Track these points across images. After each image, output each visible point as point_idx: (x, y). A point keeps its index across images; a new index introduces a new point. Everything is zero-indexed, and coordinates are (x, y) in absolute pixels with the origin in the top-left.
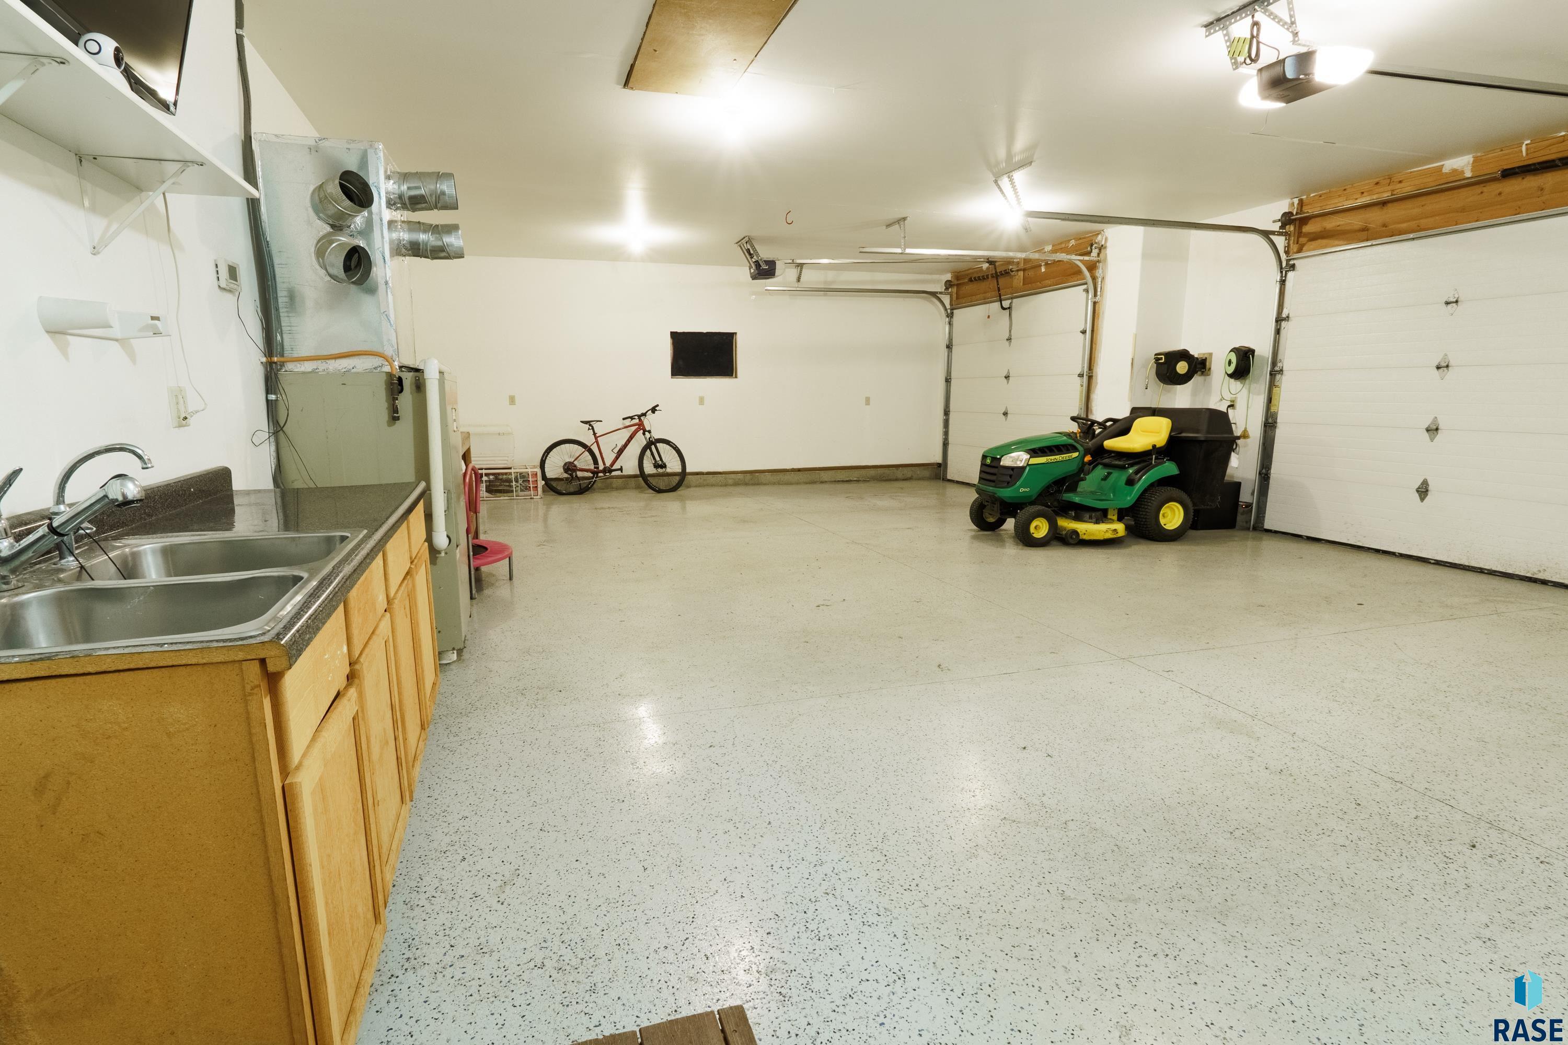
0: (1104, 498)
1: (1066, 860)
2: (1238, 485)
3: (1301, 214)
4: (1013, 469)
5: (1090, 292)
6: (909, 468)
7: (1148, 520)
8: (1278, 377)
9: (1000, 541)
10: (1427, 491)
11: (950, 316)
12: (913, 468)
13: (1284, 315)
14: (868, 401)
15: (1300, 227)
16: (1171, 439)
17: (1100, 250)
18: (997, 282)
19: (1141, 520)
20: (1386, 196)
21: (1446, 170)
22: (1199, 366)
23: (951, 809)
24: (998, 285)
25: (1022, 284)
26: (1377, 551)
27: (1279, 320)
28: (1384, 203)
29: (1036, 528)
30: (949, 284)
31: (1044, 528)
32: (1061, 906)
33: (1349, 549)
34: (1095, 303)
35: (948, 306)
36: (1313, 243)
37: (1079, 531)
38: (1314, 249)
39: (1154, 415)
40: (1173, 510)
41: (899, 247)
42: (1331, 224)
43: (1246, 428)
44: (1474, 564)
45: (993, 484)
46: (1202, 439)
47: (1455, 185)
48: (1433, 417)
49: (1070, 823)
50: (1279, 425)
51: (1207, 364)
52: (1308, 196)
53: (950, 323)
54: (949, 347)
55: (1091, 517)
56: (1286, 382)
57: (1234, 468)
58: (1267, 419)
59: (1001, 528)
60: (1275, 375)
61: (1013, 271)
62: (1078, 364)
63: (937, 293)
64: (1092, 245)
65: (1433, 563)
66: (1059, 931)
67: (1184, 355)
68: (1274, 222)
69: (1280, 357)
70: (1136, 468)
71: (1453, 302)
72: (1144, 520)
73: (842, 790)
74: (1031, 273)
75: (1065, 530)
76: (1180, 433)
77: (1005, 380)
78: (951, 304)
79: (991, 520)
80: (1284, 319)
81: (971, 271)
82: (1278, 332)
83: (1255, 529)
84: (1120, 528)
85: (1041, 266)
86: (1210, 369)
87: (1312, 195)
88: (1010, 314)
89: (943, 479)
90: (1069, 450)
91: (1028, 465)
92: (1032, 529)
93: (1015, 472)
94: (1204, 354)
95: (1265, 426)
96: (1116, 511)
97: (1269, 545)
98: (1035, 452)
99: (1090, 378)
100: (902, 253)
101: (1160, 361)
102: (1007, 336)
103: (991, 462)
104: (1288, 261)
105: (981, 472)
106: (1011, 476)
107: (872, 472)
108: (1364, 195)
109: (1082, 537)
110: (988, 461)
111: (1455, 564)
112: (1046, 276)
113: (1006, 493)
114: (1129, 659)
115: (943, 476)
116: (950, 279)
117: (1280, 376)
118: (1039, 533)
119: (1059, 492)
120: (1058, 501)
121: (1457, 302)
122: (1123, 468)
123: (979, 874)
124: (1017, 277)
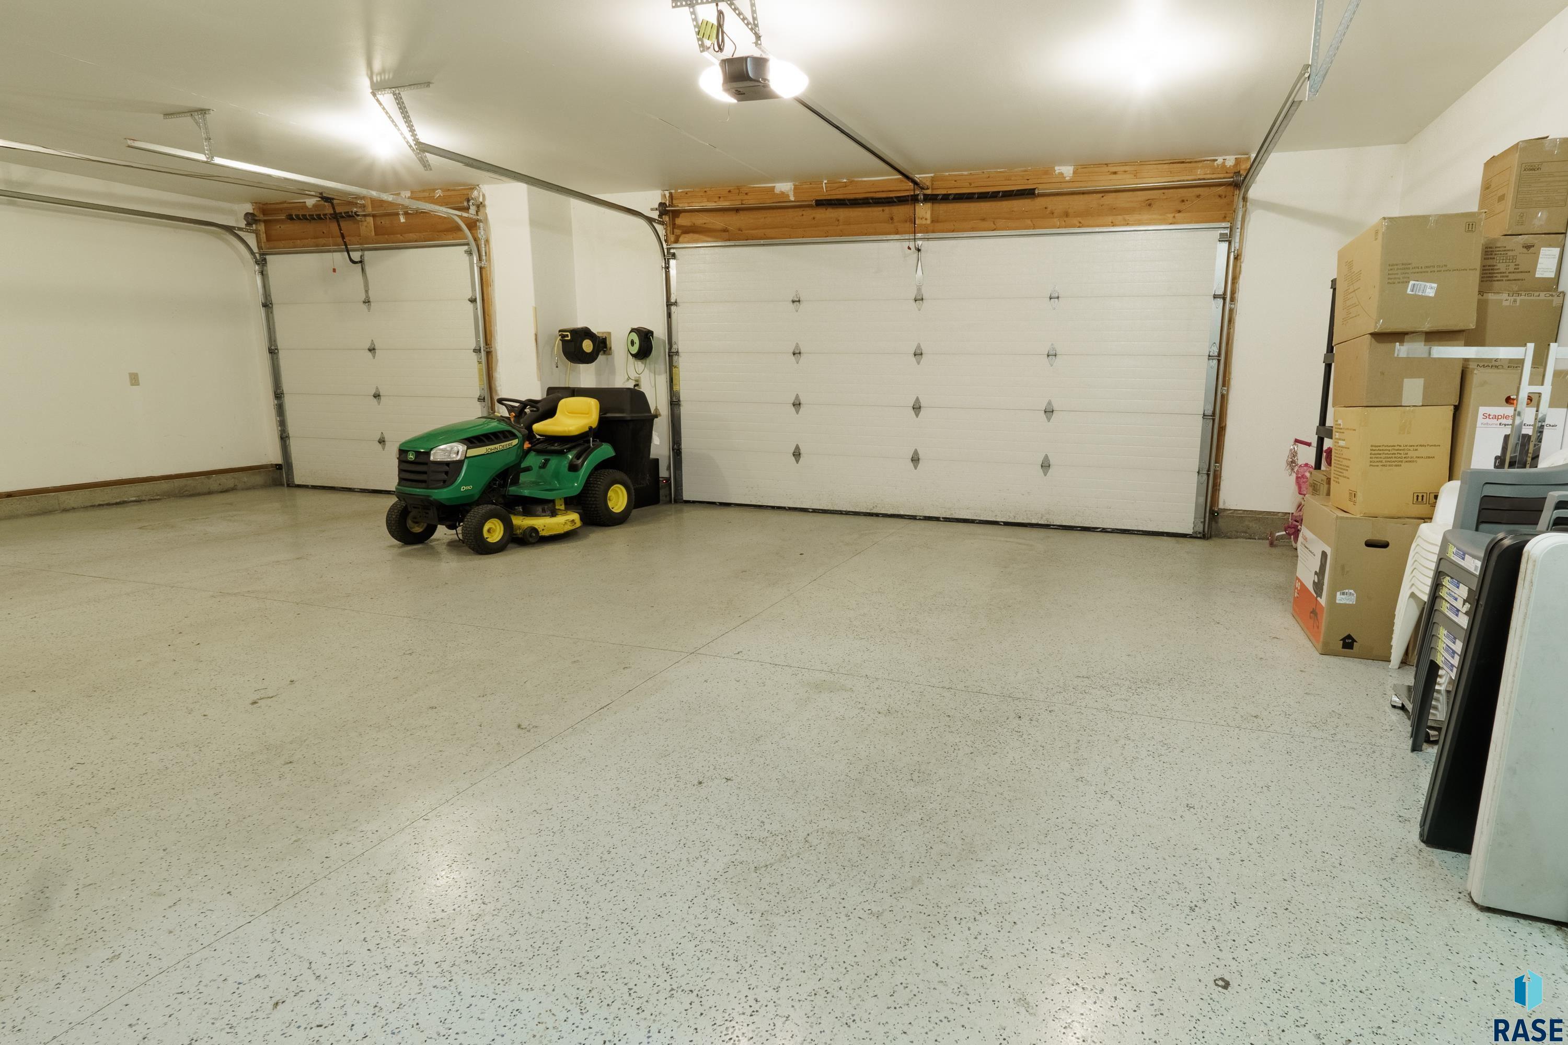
0: (548, 487)
1: (843, 878)
2: (656, 461)
3: (672, 207)
4: (448, 464)
5: (474, 254)
6: (229, 475)
7: (598, 506)
8: (675, 358)
9: (433, 553)
10: (800, 454)
11: (262, 262)
12: (236, 475)
13: (673, 300)
14: (134, 379)
15: (674, 220)
16: (602, 420)
17: (478, 207)
18: (339, 225)
19: (590, 506)
20: (737, 204)
21: (777, 191)
22: (602, 345)
23: (699, 890)
24: (340, 230)
25: (373, 233)
26: (773, 508)
27: (669, 304)
28: (737, 210)
29: (489, 531)
30: (251, 219)
31: (498, 527)
32: (883, 926)
33: (752, 509)
34: (481, 269)
35: (255, 250)
36: (686, 235)
37: (536, 527)
38: (688, 242)
39: (573, 396)
40: (616, 492)
41: (201, 151)
42: (700, 220)
43: (656, 407)
44: (836, 508)
45: (423, 485)
46: (629, 419)
47: (780, 206)
48: (796, 393)
49: (809, 838)
50: (682, 403)
51: (608, 343)
52: (676, 190)
53: (262, 273)
54: (267, 305)
55: (544, 511)
56: (682, 362)
57: (656, 445)
58: (671, 398)
59: (432, 537)
60: (672, 355)
61: (358, 215)
62: (469, 338)
63: (234, 228)
64: (468, 201)
65: (812, 512)
66: (904, 950)
67: (586, 333)
68: (652, 210)
69: (674, 339)
70: (574, 452)
71: (797, 301)
72: (594, 506)
73: (558, 944)
74: (386, 222)
75: (520, 529)
76: (605, 414)
77: (370, 354)
78: (260, 248)
79: (418, 529)
80: (675, 304)
81: (285, 205)
82: (669, 315)
83: (676, 502)
84: (575, 516)
85: (398, 214)
86: (610, 348)
87: (679, 191)
88: (363, 270)
89: (288, 485)
90: (508, 437)
91: (466, 457)
92: (485, 534)
93: (452, 468)
94: (603, 333)
95: (671, 404)
96: (563, 500)
97: (691, 516)
98: (472, 441)
99: (489, 354)
100: (206, 162)
101: (566, 338)
102: (363, 297)
103: (416, 458)
104: (668, 249)
105: (401, 471)
106: (447, 473)
107: (165, 486)
108: (721, 199)
109: (542, 533)
110: (411, 457)
111: (825, 510)
112: (407, 229)
113: (442, 494)
114: (698, 652)
115: (288, 481)
116: (251, 211)
117: (677, 357)
118: (492, 536)
119: (504, 485)
120: (504, 496)
121: (799, 301)
122: (561, 453)
123: (795, 943)
124: (365, 224)
